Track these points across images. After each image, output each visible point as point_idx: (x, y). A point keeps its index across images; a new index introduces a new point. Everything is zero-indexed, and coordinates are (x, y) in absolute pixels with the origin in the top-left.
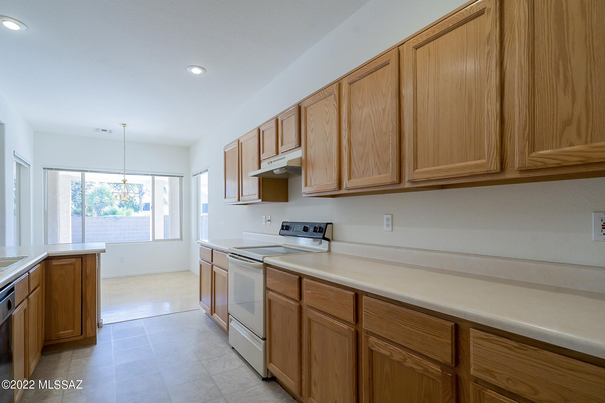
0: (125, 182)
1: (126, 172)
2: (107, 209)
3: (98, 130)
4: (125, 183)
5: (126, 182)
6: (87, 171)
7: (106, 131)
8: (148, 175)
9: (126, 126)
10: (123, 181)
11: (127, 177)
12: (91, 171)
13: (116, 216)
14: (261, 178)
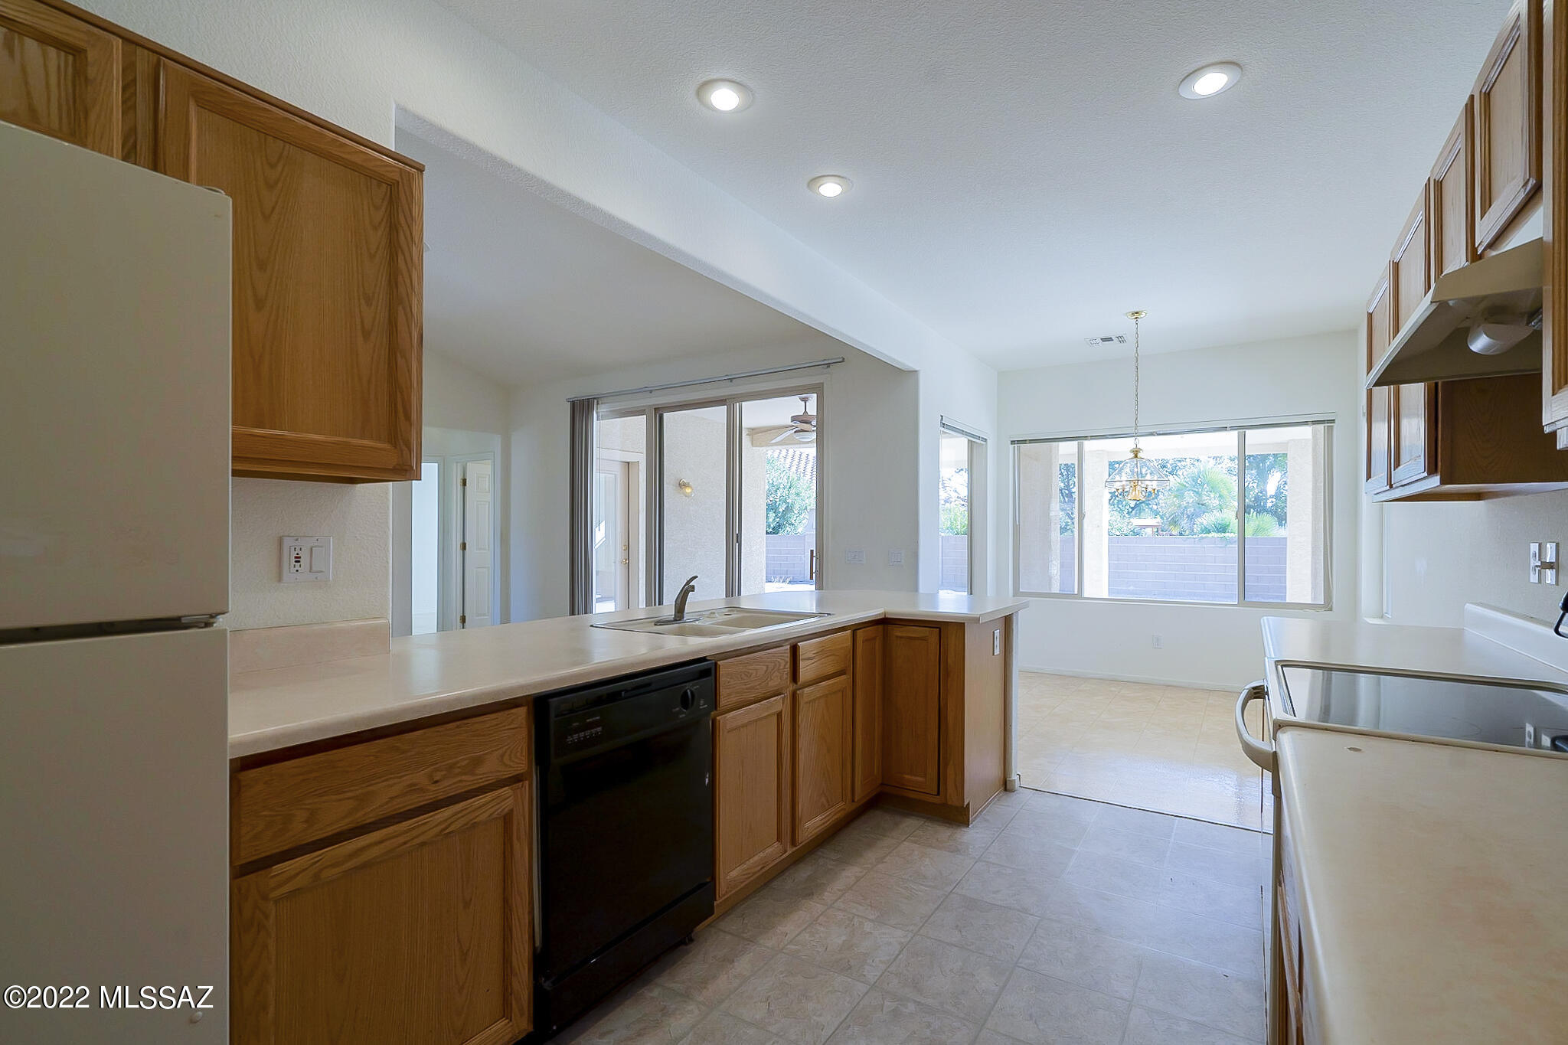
0: (1136, 453)
1: (1141, 430)
2: (1206, 520)
3: (1092, 342)
4: (1136, 456)
5: (1139, 455)
6: (1086, 438)
7: (1110, 339)
8: (1225, 429)
9: (1142, 316)
10: (1132, 451)
11: (1145, 443)
12: (1093, 437)
13: (1227, 535)
14: (1440, 385)
